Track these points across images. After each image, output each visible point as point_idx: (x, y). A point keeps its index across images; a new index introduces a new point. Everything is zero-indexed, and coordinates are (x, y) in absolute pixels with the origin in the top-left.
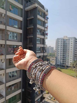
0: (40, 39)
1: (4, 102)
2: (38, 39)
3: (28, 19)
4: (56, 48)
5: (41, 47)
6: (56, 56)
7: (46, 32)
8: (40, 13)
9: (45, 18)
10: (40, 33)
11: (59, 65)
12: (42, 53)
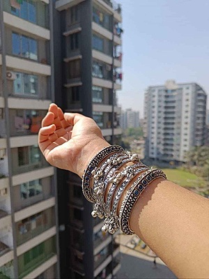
0: (100, 90)
1: (12, 261)
2: (97, 89)
3: (64, 34)
4: (145, 113)
5: (104, 113)
6: (145, 136)
7: (118, 71)
8: (99, 15)
9: (115, 31)
10: (102, 73)
11: (153, 159)
12: (107, 128)
